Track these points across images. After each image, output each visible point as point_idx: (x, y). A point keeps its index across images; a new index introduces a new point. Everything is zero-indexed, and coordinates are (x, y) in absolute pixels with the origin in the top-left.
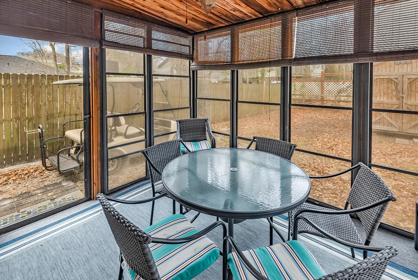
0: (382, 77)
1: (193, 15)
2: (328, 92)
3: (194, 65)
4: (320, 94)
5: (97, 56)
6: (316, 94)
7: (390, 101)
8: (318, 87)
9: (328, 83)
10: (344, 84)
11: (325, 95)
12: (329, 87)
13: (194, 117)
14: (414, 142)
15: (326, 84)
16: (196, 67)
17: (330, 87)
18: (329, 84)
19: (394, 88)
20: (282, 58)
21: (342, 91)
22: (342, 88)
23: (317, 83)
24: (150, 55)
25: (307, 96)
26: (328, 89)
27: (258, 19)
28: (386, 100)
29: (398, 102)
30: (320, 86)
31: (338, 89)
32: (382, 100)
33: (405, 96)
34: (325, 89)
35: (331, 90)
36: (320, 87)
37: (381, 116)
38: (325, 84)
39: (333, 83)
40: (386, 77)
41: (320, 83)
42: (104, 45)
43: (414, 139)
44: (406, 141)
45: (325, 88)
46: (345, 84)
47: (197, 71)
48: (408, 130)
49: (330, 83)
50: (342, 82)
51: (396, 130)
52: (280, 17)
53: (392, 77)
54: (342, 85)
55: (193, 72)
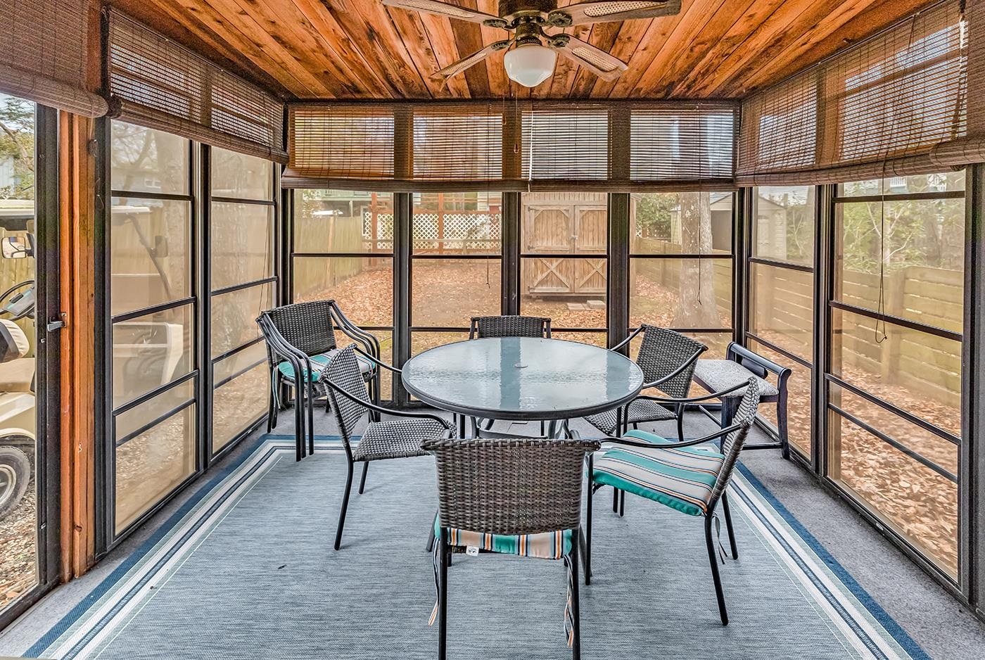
0: (550, 208)
1: (337, 67)
2: (450, 233)
3: (287, 177)
4: (436, 238)
5: (89, 142)
6: (429, 238)
7: (560, 245)
8: (434, 224)
9: (450, 217)
10: (476, 219)
11: (445, 241)
12: (452, 224)
13: (285, 303)
14: (589, 306)
15: (448, 219)
16: (296, 180)
17: (455, 224)
18: (453, 219)
19: (564, 225)
20: (503, 177)
21: (474, 231)
22: (474, 226)
23: (431, 217)
24: (208, 146)
25: (422, 243)
26: (450, 229)
27: (461, 100)
28: (555, 245)
29: (568, 246)
30: (436, 222)
31: (467, 229)
32: (550, 245)
33: (577, 237)
34: (446, 228)
35: (455, 231)
36: (436, 224)
37: (549, 271)
38: (445, 219)
39: (460, 217)
40: (554, 208)
41: (436, 217)
42: (125, 111)
43: (588, 301)
44: (580, 306)
45: (446, 226)
46: (478, 219)
47: (292, 191)
48: (582, 288)
49: (455, 217)
50: (474, 215)
51: (567, 291)
52: (503, 106)
53: (562, 209)
54: (474, 219)
55: (284, 191)
